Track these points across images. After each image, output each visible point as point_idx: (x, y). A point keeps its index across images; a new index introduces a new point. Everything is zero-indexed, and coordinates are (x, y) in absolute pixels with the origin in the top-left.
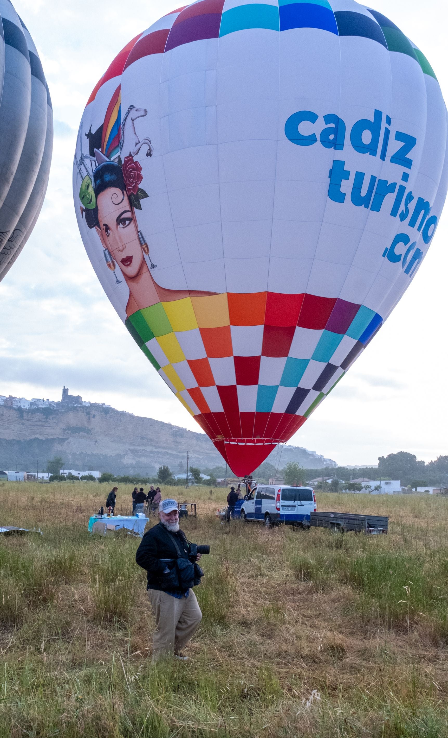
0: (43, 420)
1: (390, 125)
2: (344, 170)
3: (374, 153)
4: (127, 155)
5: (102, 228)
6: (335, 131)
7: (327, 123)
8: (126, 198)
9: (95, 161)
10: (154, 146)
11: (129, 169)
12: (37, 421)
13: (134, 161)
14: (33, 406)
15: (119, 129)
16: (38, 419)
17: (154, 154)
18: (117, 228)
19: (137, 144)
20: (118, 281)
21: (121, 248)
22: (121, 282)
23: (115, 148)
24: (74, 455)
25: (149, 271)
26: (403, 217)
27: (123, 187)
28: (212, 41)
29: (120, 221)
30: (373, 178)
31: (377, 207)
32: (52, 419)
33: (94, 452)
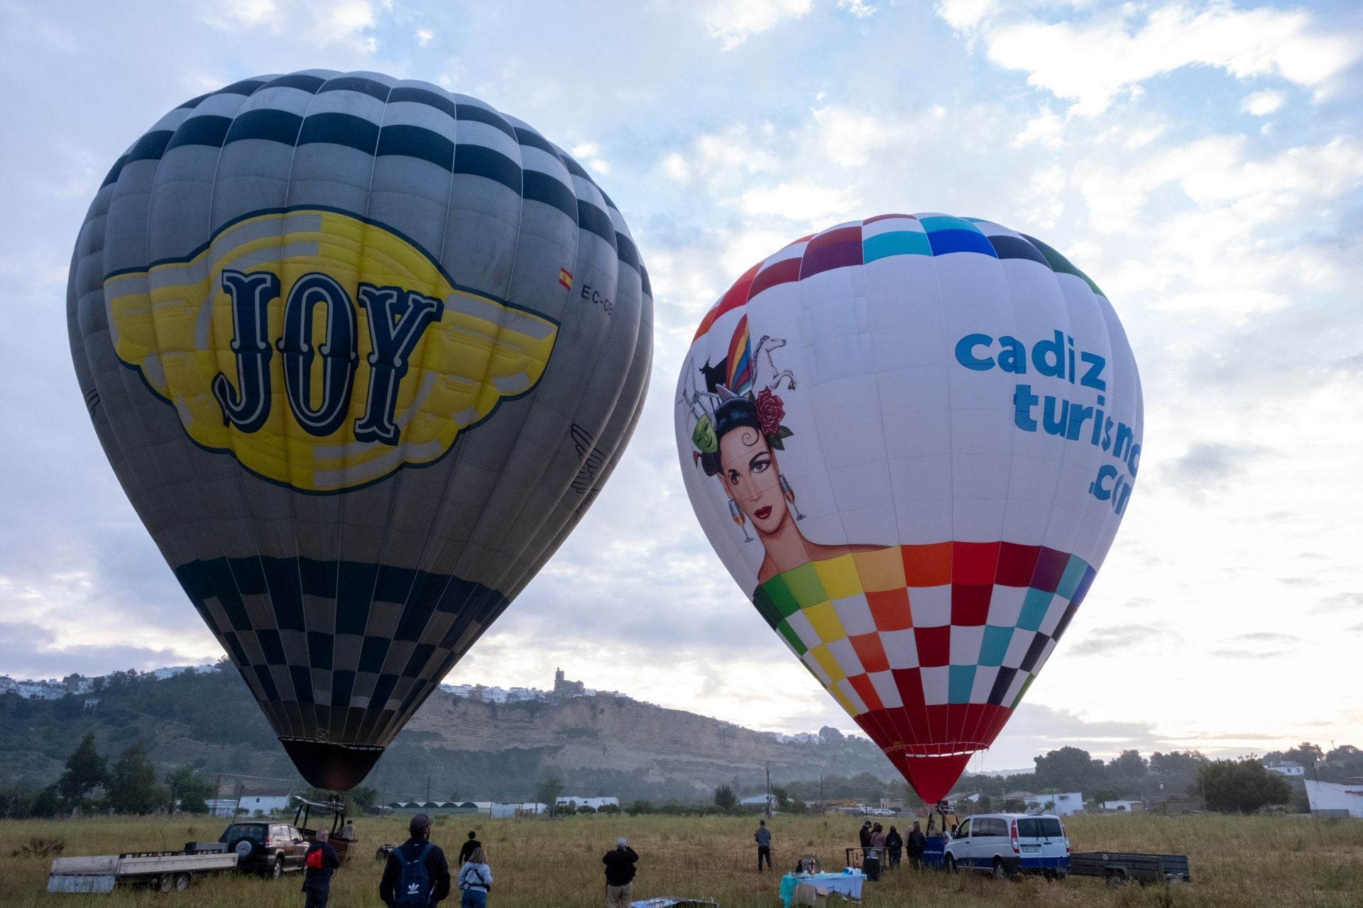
0: (527, 719)
1: (1072, 345)
2: (1032, 394)
3: (1062, 376)
4: (763, 389)
5: (727, 475)
6: (1013, 354)
7: (1003, 346)
8: (761, 437)
9: (717, 398)
10: (797, 378)
11: (766, 404)
12: (517, 721)
13: (773, 395)
14: (511, 699)
15: (749, 362)
16: (518, 719)
17: (797, 387)
18: (750, 473)
19: (775, 377)
20: (748, 538)
21: (755, 497)
22: (752, 539)
23: (745, 382)
24: (572, 772)
25: (794, 523)
26: (1106, 446)
27: (758, 425)
28: (856, 268)
29: (755, 464)
30: (1066, 403)
31: (1074, 435)
32: (540, 717)
33: (602, 768)
